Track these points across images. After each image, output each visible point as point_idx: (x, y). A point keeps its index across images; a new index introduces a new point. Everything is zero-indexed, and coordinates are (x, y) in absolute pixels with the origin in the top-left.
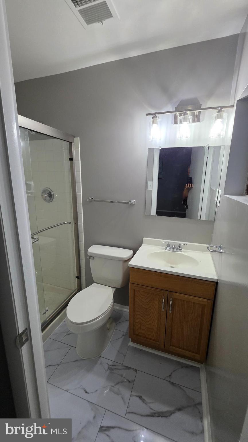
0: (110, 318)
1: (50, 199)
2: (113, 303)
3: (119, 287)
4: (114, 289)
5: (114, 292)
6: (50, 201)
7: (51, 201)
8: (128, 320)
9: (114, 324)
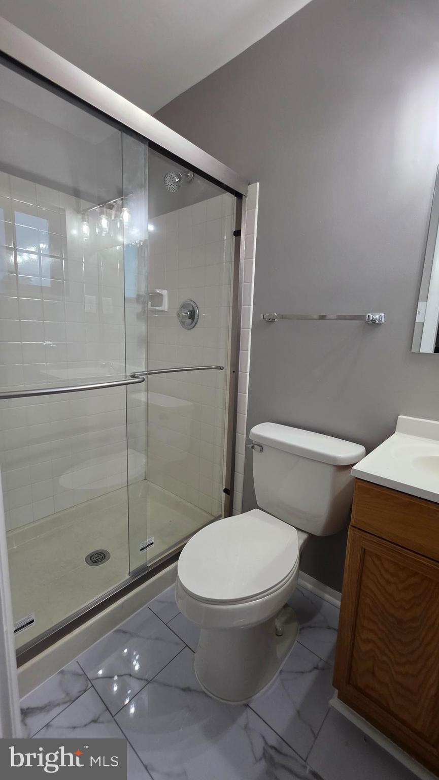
0: (286, 606)
1: (192, 323)
2: (298, 572)
3: (318, 532)
4: (305, 536)
5: (302, 541)
6: (192, 325)
7: (194, 327)
8: (335, 629)
9: (294, 626)
